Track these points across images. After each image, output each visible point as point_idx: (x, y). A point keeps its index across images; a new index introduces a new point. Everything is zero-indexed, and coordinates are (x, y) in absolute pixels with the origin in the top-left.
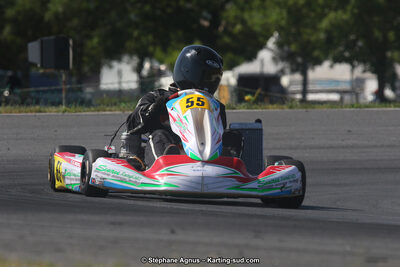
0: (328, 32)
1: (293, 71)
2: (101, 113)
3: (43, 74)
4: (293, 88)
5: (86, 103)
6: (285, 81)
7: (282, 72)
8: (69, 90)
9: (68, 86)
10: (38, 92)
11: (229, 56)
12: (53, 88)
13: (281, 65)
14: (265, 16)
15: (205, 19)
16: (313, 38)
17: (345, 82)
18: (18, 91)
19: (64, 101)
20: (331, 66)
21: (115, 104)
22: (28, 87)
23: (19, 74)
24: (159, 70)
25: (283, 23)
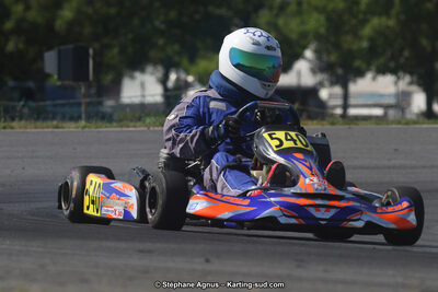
0: (371, 40)
1: (333, 84)
2: (125, 129)
3: (61, 87)
4: (332, 103)
5: (107, 118)
6: (324, 94)
7: (321, 84)
8: (88, 104)
9: (88, 100)
10: (55, 106)
12: (71, 101)
13: (320, 77)
14: (303, 23)
15: (236, 26)
16: (355, 47)
17: (389, 96)
18: (32, 104)
19: (83, 116)
20: (374, 79)
21: (139, 119)
22: (44, 100)
24: (186, 82)
25: (322, 30)
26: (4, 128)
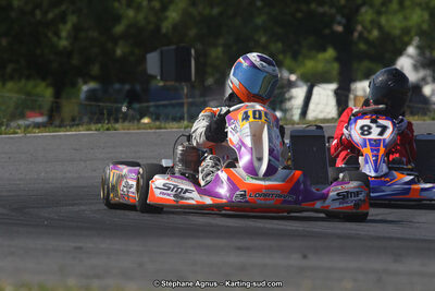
3: (164, 87)
6: (427, 90)
7: (424, 80)
8: (191, 104)
9: (190, 100)
10: (157, 106)
11: (366, 64)
12: (174, 102)
13: (422, 73)
14: (405, 18)
15: (339, 23)
18: (136, 106)
19: (186, 116)
22: (149, 102)
23: (138, 87)
24: (289, 80)
25: (425, 27)
26: (108, 129)
